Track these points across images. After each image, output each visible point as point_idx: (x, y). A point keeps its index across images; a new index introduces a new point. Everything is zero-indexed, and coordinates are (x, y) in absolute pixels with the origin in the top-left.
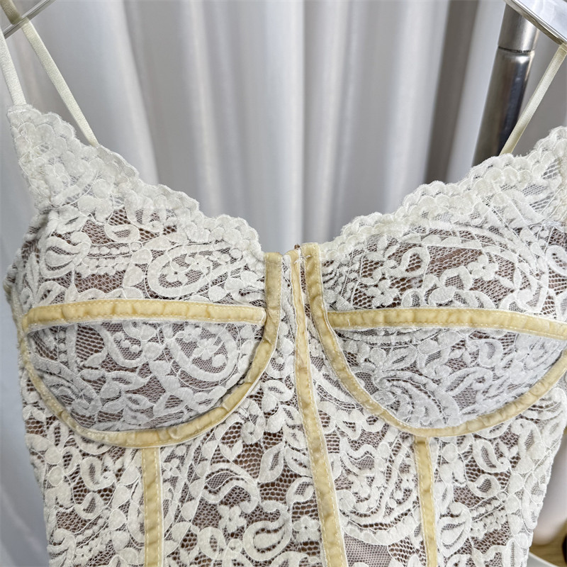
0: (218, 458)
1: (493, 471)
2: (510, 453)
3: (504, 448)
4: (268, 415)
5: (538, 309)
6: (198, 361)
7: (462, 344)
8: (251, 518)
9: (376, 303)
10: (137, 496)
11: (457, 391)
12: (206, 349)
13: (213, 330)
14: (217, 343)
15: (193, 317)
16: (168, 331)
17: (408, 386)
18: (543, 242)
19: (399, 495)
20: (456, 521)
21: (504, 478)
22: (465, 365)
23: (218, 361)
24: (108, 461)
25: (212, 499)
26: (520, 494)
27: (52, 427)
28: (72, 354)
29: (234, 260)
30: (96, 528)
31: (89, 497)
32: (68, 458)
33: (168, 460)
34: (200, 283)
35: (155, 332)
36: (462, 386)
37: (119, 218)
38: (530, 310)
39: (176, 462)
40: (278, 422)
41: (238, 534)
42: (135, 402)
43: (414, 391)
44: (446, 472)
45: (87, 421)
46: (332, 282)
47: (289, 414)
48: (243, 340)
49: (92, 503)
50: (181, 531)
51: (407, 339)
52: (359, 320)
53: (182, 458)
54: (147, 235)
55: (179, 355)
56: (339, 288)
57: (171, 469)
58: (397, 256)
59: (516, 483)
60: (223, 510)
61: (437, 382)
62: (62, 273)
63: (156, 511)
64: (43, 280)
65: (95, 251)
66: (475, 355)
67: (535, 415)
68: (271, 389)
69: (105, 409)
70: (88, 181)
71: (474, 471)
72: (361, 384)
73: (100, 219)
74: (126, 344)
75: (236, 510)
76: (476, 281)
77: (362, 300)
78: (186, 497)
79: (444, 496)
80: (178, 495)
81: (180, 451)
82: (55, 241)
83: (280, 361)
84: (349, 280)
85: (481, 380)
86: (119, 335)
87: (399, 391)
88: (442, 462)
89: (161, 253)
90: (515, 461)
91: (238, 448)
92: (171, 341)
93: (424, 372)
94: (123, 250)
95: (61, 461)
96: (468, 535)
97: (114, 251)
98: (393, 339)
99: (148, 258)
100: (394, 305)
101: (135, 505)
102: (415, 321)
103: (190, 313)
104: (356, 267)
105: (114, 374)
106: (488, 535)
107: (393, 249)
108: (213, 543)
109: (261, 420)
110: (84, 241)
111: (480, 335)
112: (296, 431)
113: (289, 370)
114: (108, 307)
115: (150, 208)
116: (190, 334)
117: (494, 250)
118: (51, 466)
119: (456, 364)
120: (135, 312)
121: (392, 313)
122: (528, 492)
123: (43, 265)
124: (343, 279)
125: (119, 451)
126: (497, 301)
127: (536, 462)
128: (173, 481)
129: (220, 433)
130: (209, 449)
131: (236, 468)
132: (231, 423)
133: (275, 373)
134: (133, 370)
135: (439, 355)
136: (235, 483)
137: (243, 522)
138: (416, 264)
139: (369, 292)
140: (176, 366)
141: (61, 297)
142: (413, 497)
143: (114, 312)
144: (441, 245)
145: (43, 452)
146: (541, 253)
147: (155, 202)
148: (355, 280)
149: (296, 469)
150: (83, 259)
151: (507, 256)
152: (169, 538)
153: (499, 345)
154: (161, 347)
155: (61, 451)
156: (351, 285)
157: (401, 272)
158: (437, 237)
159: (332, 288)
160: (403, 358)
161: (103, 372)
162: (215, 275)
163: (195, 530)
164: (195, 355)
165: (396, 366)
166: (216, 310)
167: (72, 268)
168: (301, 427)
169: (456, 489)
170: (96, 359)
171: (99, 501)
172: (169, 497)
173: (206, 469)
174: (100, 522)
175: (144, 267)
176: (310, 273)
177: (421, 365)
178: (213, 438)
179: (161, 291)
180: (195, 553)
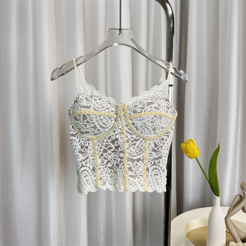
0: (107, 142)
1: (159, 145)
2: (163, 142)
3: (161, 141)
4: (116, 135)
5: (165, 112)
6: (103, 123)
7: (153, 118)
8: (113, 152)
9: (138, 112)
10: (92, 148)
11: (152, 128)
12: (104, 121)
13: (106, 117)
14: (106, 120)
15: (102, 114)
16: (98, 116)
17: (144, 128)
18: (165, 101)
19: (140, 150)
20: (152, 155)
21: (161, 147)
22: (153, 122)
23: (107, 123)
24: (87, 142)
25: (106, 149)
26: (164, 150)
27: (76, 135)
28: (82, 120)
29: (111, 105)
30: (85, 153)
31: (84, 148)
32: (79, 141)
33: (97, 142)
34: (104, 109)
35: (95, 116)
36: (153, 127)
37: (91, 97)
38: (164, 112)
39: (99, 142)
40: (118, 136)
41: (111, 154)
42: (92, 129)
43: (145, 128)
44: (150, 146)
45: (83, 133)
46: (129, 109)
47: (120, 135)
48: (112, 120)
49: (84, 149)
50: (100, 153)
51: (143, 118)
52: (135, 116)
53: (100, 142)
54: (95, 100)
55: (99, 121)
56: (130, 110)
57: (98, 143)
58: (141, 104)
59: (164, 148)
60: (108, 150)
61: (149, 126)
62: (81, 105)
63: (96, 150)
64: (78, 107)
65: (87, 102)
66: (155, 120)
67: (167, 135)
68: (117, 130)
69: (86, 131)
70: (87, 90)
71: (156, 146)
72: (135, 129)
73: (88, 97)
74: (91, 118)
75: (110, 150)
76: (154, 107)
77: (135, 112)
78: (101, 148)
79: (150, 150)
80: (100, 148)
81: (100, 140)
82: (80, 100)
83: (119, 125)
84: (132, 109)
85: (156, 125)
86: (90, 117)
87: (142, 129)
88: (150, 144)
89: (98, 103)
90: (164, 144)
91: (111, 140)
92: (98, 118)
93: (147, 124)
94: (91, 102)
95: (78, 141)
96: (154, 157)
97: (90, 102)
98: (141, 119)
99: (95, 103)
100: (141, 112)
101: (92, 149)
102: (145, 115)
103: (102, 113)
104: (133, 106)
105: (89, 124)
106: (158, 157)
107: (140, 103)
108: (106, 155)
109: (115, 136)
110: (85, 100)
111: (156, 116)
112: (121, 139)
113: (120, 127)
114: (88, 112)
115: (96, 95)
116: (102, 117)
117: (157, 102)
118: (76, 142)
119: (152, 122)
120: (92, 113)
121: (141, 113)
122: (166, 149)
123: (78, 104)
124: (131, 109)
125: (88, 140)
126: (158, 110)
127: (167, 143)
128: (99, 145)
129: (107, 137)
130: (105, 140)
131: (110, 144)
132: (109, 136)
133: (118, 127)
134: (91, 123)
135: (149, 121)
136: (110, 146)
137: (111, 152)
138: (144, 105)
139: (136, 110)
140: (99, 123)
141: (80, 109)
142: (143, 151)
143: (89, 112)
144: (148, 101)
145: (75, 140)
146: (165, 103)
147: (98, 94)
148: (133, 108)
149: (120, 145)
150: (84, 103)
151: (159, 103)
152: (98, 154)
153: (159, 118)
154: (96, 119)
155: (78, 140)
156: (133, 109)
157: (141, 106)
158: (147, 100)
159: (129, 111)
160: (143, 122)
161: (87, 123)
162: (107, 107)
163: (103, 153)
164: (102, 122)
165: (142, 124)
166: (106, 114)
167: (83, 105)
168: (122, 138)
169: (152, 149)
170: (86, 121)
171: (86, 148)
172: (98, 148)
173: (105, 144)
174: (86, 152)
175: (94, 105)
176: (124, 108)
177: (146, 123)
178: (106, 138)
179: (97, 109)
180: (103, 157)
